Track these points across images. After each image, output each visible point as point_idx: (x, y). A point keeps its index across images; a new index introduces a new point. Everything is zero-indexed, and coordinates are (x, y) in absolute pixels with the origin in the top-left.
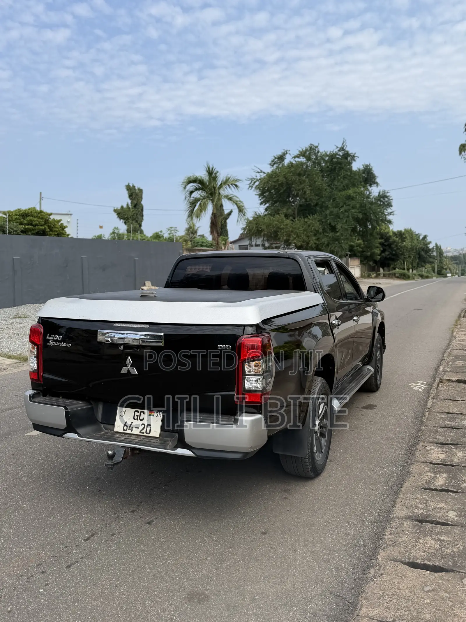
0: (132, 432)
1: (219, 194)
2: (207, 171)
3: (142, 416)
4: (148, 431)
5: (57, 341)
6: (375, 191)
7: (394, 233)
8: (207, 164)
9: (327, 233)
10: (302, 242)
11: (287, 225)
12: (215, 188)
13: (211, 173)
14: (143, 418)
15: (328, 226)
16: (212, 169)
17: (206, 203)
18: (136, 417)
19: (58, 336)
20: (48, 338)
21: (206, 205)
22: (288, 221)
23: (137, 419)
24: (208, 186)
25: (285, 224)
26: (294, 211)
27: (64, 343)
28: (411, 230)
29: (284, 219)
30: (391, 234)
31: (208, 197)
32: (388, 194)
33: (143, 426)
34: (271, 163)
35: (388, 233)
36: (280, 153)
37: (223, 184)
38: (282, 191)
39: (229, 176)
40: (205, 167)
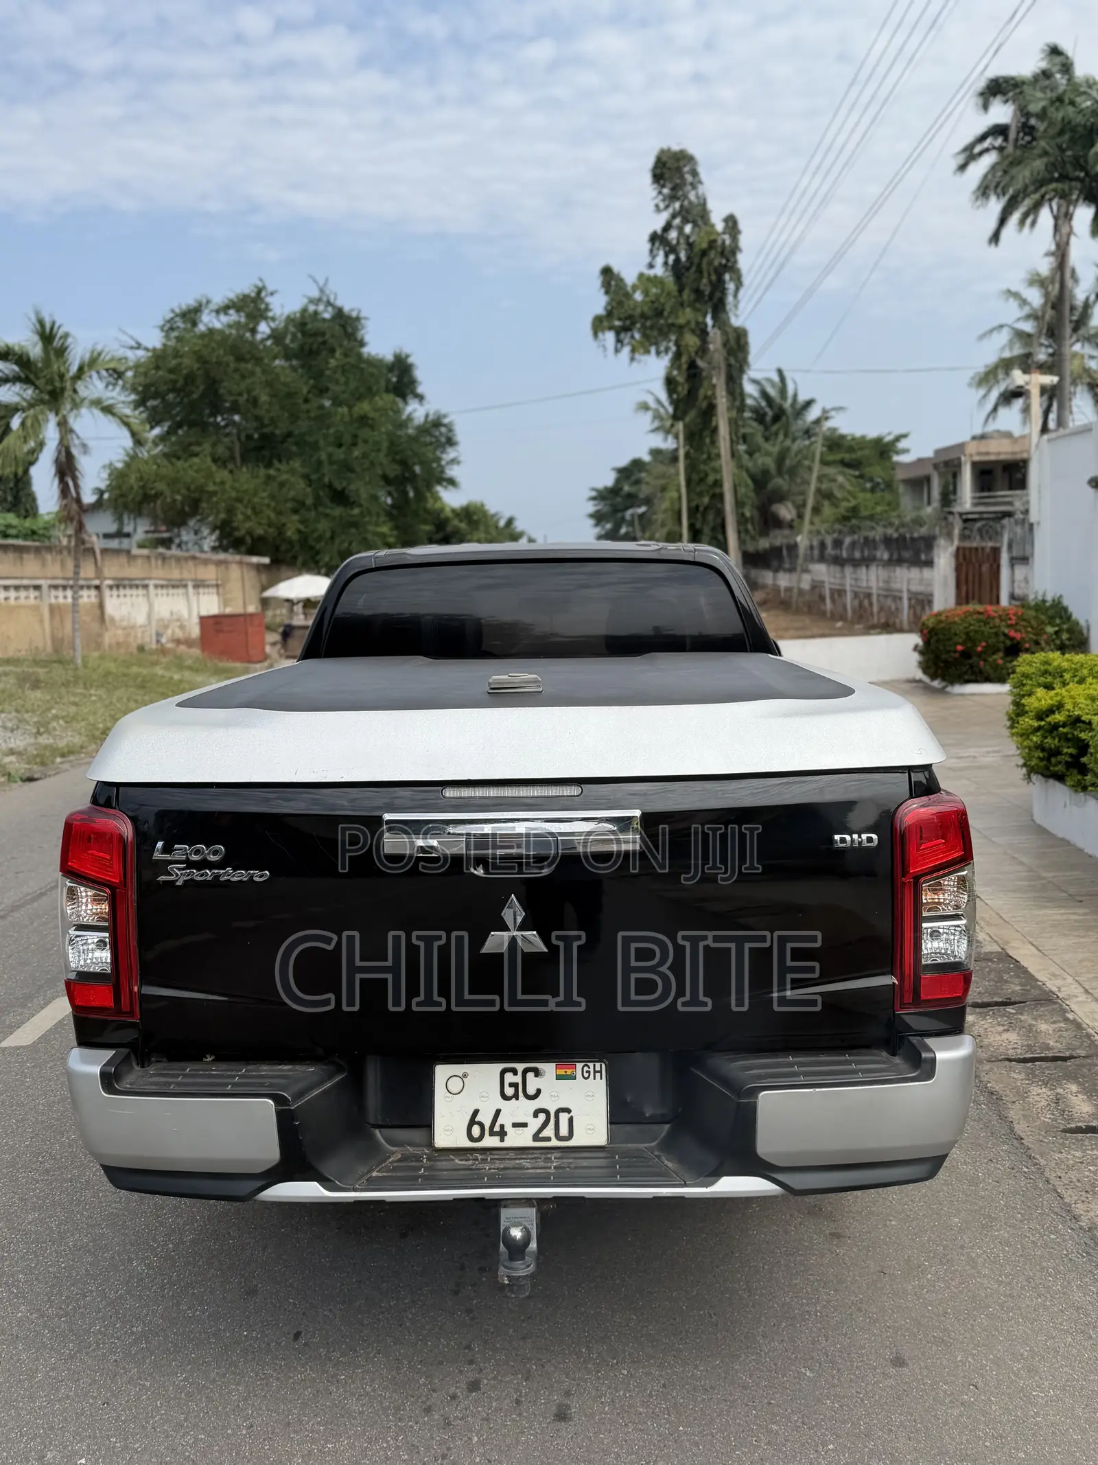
0: (502, 1140)
1: (75, 391)
2: (38, 333)
3: (533, 1083)
4: (564, 1131)
5: (204, 864)
6: (416, 411)
7: (453, 511)
8: (37, 313)
9: (326, 507)
10: (266, 527)
11: (222, 483)
12: (62, 376)
13: (47, 336)
14: (539, 1091)
15: (327, 490)
16: (52, 328)
17: (40, 417)
18: (509, 1091)
19: (208, 846)
20: (157, 855)
21: (40, 425)
22: (223, 475)
23: (516, 1096)
24: (42, 370)
25: (218, 480)
26: (230, 449)
27: (235, 870)
28: (482, 505)
29: (214, 468)
30: (448, 513)
31: (42, 402)
32: (446, 421)
33: (542, 1117)
34: (164, 325)
35: (442, 510)
36: (188, 301)
37: (86, 369)
38: (195, 396)
39: (99, 348)
40: (30, 319)
